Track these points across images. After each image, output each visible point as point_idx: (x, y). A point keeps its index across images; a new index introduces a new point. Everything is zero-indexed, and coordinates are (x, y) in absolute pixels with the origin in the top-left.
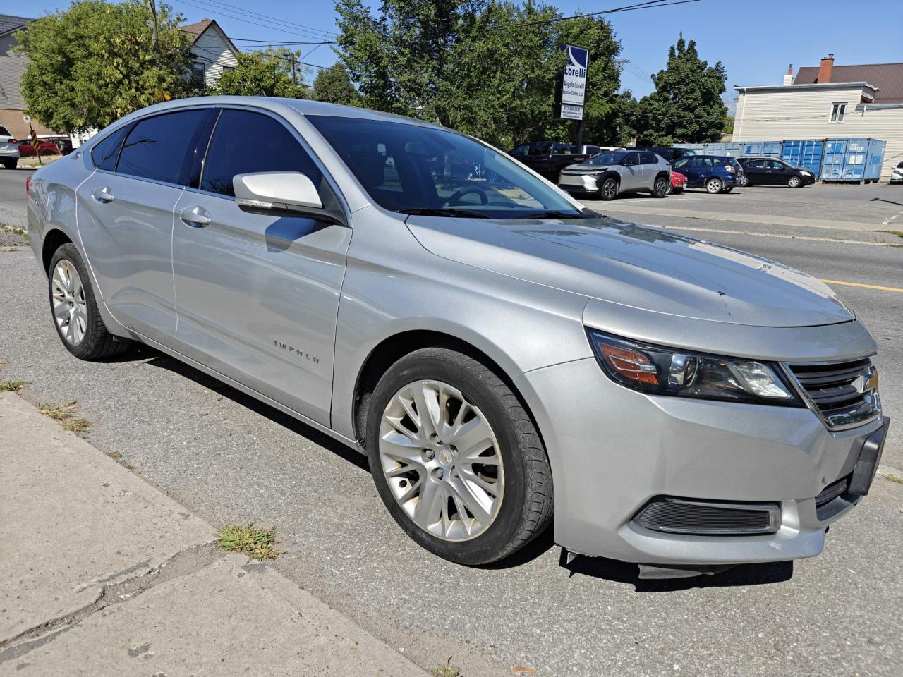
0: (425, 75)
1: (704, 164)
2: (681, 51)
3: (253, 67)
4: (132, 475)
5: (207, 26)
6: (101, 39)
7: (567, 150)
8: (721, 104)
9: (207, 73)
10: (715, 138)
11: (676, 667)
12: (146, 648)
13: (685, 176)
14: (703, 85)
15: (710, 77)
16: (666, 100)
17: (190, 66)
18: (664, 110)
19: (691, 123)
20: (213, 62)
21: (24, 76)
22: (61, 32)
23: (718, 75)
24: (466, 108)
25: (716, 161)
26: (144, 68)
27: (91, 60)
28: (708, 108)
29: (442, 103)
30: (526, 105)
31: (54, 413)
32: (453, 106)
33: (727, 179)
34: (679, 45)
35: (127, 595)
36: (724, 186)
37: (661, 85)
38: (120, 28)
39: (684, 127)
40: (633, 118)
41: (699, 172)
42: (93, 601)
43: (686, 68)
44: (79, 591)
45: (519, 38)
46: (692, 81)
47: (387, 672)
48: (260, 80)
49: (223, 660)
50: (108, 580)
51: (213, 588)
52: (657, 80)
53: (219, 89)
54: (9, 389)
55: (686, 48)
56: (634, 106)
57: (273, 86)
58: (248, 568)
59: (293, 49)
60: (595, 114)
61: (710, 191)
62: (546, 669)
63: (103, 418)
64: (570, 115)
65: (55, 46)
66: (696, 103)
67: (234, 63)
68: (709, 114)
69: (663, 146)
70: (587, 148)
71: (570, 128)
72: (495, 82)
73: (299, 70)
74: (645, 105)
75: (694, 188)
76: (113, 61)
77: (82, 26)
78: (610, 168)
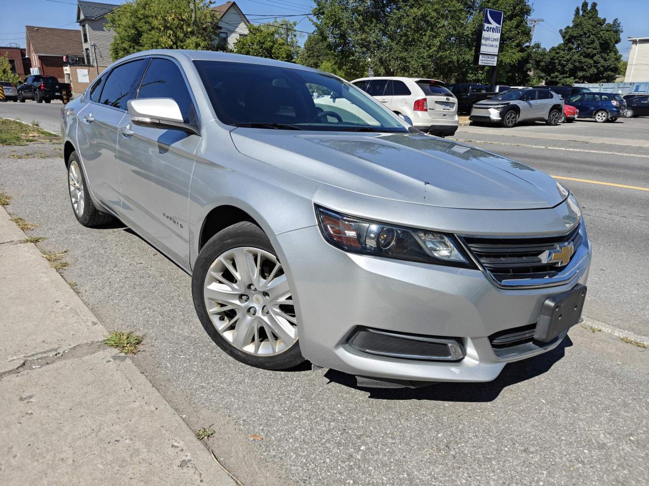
0: (373, 35)
1: (594, 99)
2: (584, 11)
3: (259, 34)
4: (76, 297)
5: (230, 6)
6: (159, 18)
7: (483, 89)
8: (616, 52)
9: (229, 39)
10: (610, 79)
11: (363, 448)
12: (31, 397)
13: (577, 108)
14: (601, 37)
15: (607, 31)
16: (570, 49)
17: (217, 35)
18: (568, 57)
19: (590, 68)
20: (232, 32)
21: (112, 45)
22: (134, 13)
23: (615, 30)
24: (402, 59)
25: (603, 97)
26: (186, 37)
27: (153, 32)
28: (605, 55)
29: (384, 56)
30: (453, 55)
31: (51, 257)
32: (392, 58)
33: (612, 111)
34: (583, 6)
35: (37, 367)
36: (609, 117)
37: (567, 37)
38: (172, 10)
39: (585, 70)
40: (543, 64)
41: (589, 106)
42: (15, 368)
43: (588, 24)
44: (11, 361)
45: (446, 4)
46: (593, 35)
47: (165, 428)
48: (263, 43)
49: (70, 409)
50: (30, 356)
51: (87, 367)
52: (564, 34)
53: (235, 50)
54: (31, 242)
55: (589, 8)
56: (544, 54)
57: (272, 47)
58: (115, 358)
59: (291, 20)
60: (508, 61)
61: (598, 120)
62: (271, 439)
63: (78, 262)
64: (486, 62)
65: (131, 23)
66: (595, 52)
67: (246, 32)
68: (605, 60)
69: (567, 85)
70: (500, 88)
71: (488, 72)
72: (425, 39)
73: (295, 36)
74: (553, 54)
75: (585, 118)
76: (167, 33)
77: (147, 9)
78: (512, 102)
